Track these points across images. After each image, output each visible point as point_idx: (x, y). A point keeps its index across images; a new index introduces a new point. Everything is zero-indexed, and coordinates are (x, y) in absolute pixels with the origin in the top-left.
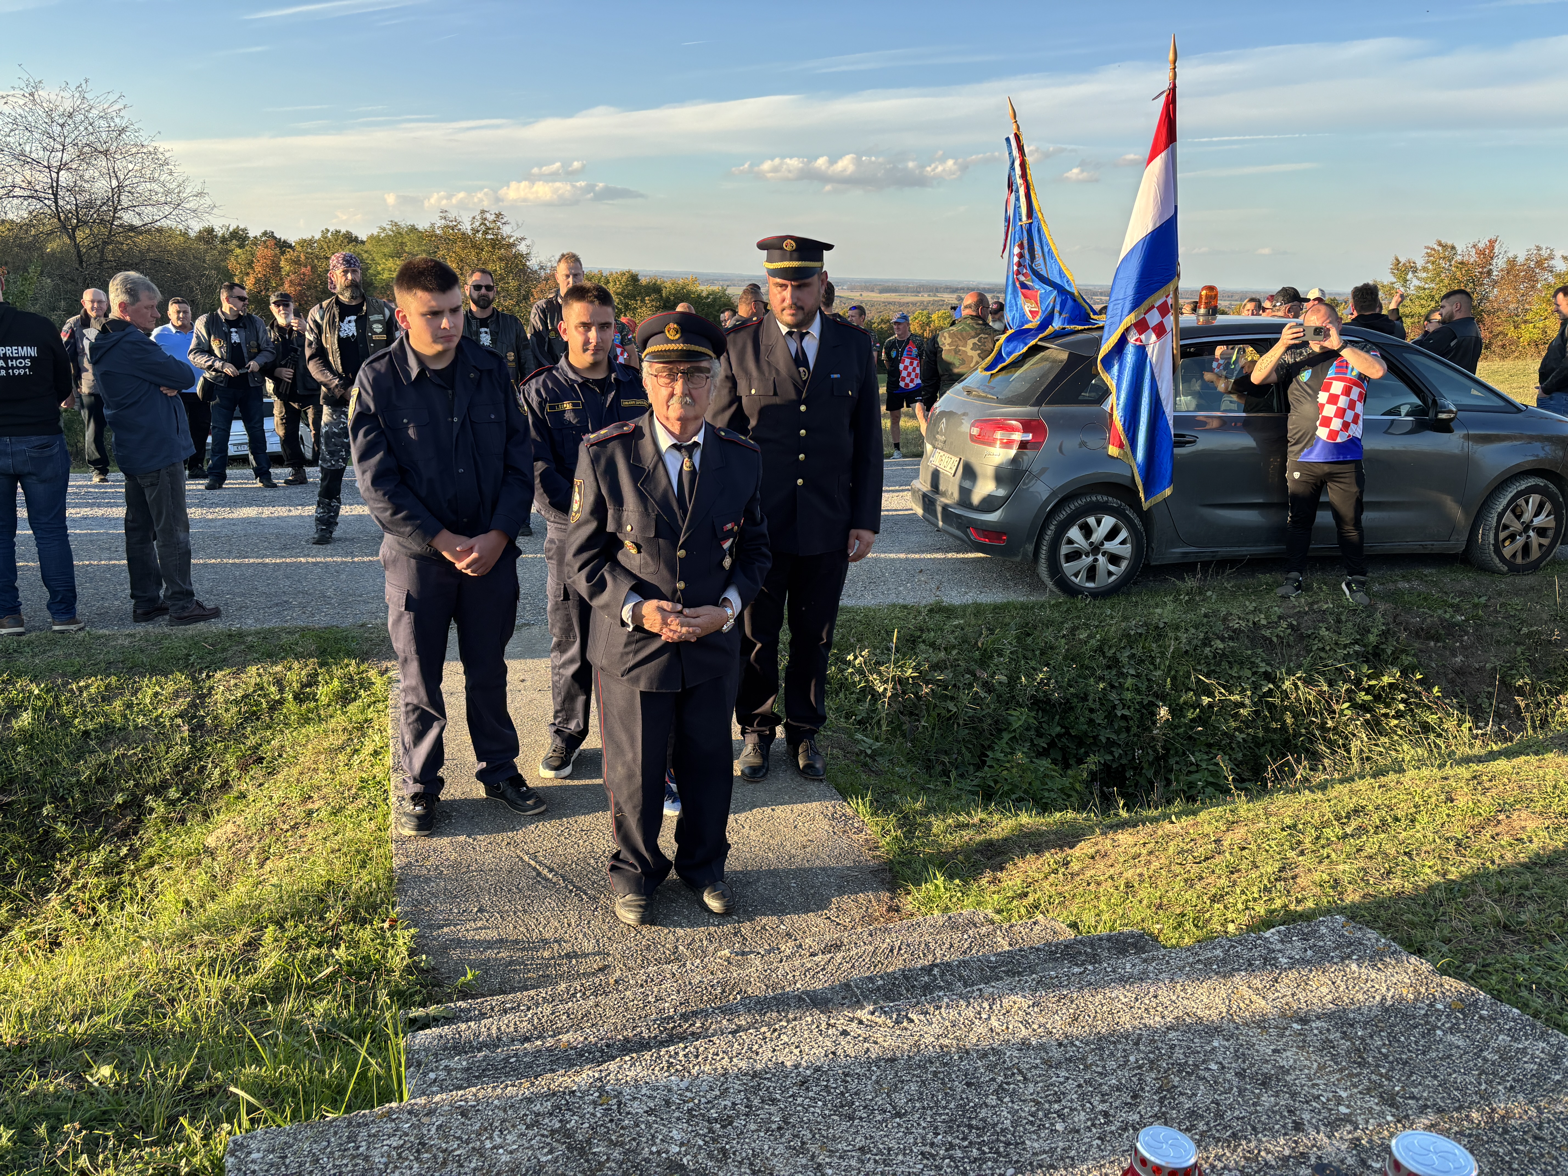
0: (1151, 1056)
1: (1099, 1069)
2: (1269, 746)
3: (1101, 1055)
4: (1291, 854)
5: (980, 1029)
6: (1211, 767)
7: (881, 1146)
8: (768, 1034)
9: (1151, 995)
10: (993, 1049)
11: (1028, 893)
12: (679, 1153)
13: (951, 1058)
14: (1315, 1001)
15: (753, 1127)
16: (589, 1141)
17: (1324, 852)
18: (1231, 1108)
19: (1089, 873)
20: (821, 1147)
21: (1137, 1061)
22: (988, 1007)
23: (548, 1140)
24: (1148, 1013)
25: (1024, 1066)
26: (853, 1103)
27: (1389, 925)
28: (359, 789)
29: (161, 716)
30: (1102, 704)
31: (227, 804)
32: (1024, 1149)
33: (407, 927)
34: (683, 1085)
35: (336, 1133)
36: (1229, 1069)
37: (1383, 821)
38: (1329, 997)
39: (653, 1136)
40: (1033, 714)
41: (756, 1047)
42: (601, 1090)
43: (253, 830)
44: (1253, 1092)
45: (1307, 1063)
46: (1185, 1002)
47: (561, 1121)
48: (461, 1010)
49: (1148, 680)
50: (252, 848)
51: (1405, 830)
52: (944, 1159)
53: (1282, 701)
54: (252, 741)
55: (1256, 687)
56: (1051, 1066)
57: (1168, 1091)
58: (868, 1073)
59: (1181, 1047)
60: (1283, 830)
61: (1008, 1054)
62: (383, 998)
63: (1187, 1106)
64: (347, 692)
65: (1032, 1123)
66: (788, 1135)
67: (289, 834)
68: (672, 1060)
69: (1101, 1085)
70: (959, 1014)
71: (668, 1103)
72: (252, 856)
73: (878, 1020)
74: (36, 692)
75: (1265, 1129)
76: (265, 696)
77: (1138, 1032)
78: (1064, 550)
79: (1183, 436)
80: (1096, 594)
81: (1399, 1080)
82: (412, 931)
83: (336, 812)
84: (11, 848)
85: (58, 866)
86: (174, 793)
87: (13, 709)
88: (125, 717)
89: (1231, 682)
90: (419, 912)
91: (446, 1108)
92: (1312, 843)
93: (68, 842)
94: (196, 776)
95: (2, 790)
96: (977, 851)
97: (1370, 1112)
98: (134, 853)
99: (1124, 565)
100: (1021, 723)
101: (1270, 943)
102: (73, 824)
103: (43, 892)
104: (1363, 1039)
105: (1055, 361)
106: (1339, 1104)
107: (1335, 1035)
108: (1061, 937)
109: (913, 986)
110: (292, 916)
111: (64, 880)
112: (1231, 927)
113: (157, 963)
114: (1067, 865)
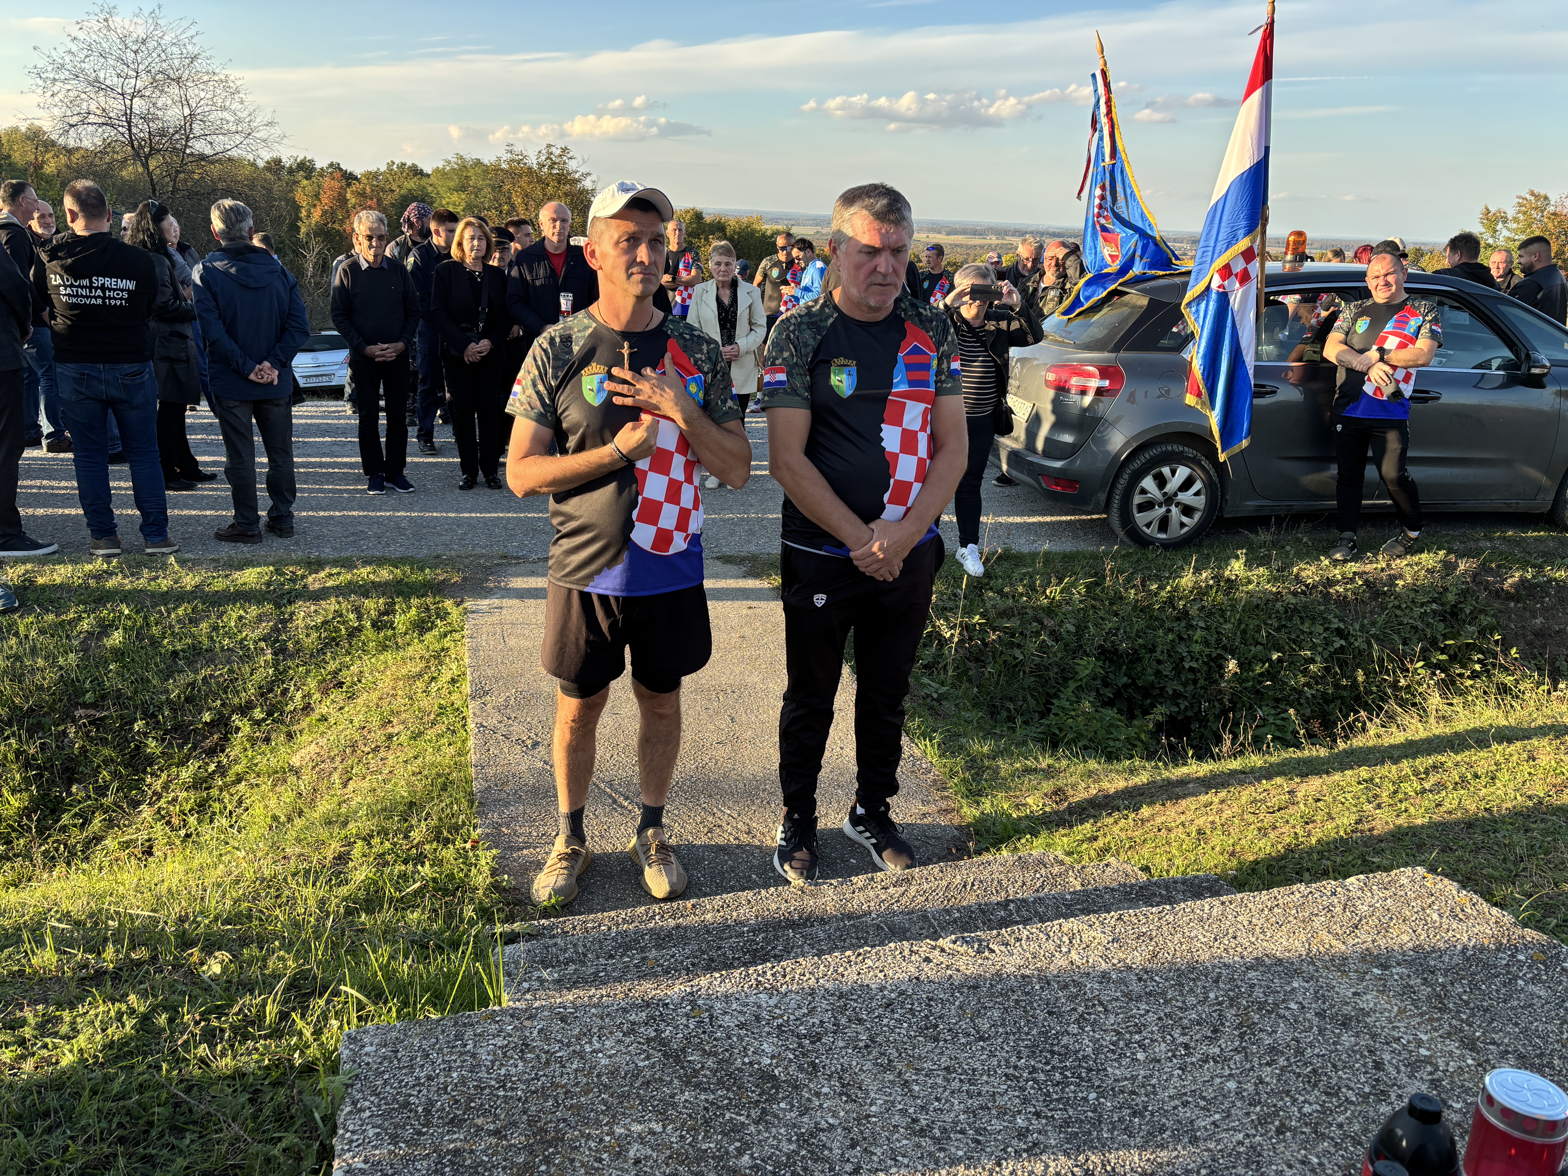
0: (1231, 993)
1: (1179, 1004)
2: (1339, 702)
3: (1181, 991)
4: (1368, 807)
5: (1061, 962)
6: (1278, 722)
7: (966, 1067)
8: (853, 958)
9: (1230, 936)
10: (1074, 981)
11: (1097, 837)
12: (770, 1065)
13: (1033, 988)
14: (1396, 948)
15: (841, 1044)
16: (683, 1050)
17: (1403, 806)
18: (1311, 1045)
19: (1159, 820)
20: (907, 1065)
21: (1217, 998)
22: (1068, 942)
23: (645, 1047)
24: (1228, 953)
25: (1105, 998)
26: (937, 1026)
27: (1469, 879)
28: (438, 715)
29: (245, 639)
30: (1170, 656)
31: (309, 726)
32: (1106, 1075)
33: (489, 848)
34: (772, 1002)
35: (443, 1031)
36: (1310, 1009)
37: (1463, 778)
38: (1410, 945)
39: (745, 1048)
40: (1100, 663)
41: (841, 969)
42: (693, 1003)
43: (336, 751)
44: (1333, 1032)
45: (1387, 1006)
46: (1265, 944)
47: (656, 1030)
48: (544, 928)
49: (1218, 633)
50: (335, 769)
51: (1485, 787)
52: (1027, 1081)
53: (1354, 658)
54: (332, 666)
55: (1327, 643)
56: (1131, 999)
57: (1248, 1027)
58: (951, 999)
59: (1261, 986)
60: (1359, 783)
61: (1089, 986)
62: (469, 912)
63: (1267, 1042)
64: (423, 621)
65: (1113, 1052)
66: (875, 1053)
67: (370, 756)
68: (760, 979)
69: (1181, 1018)
70: (1040, 946)
71: (758, 1018)
72: (336, 777)
73: (959, 949)
74: (127, 612)
75: (1345, 1067)
76: (344, 623)
77: (1218, 970)
78: (1137, 499)
79: (1263, 386)
80: (1167, 546)
81: (1480, 1026)
82: (494, 851)
83: (415, 737)
84: (103, 761)
85: (148, 780)
86: (258, 714)
87: (105, 628)
88: (211, 638)
89: (1302, 637)
90: (500, 834)
91: (546, 1013)
92: (1390, 797)
93: (159, 757)
94: (279, 698)
95: (94, 706)
96: (1046, 795)
97: (1450, 1055)
98: (222, 770)
99: (1197, 516)
100: (1087, 672)
101: (1349, 891)
102: (163, 740)
103: (135, 804)
104: (1443, 986)
105: (1134, 307)
106: (1420, 1046)
107: (1415, 981)
108: (1133, 879)
110: (378, 833)
111: (154, 793)
113: (254, 872)
114: (1137, 811)
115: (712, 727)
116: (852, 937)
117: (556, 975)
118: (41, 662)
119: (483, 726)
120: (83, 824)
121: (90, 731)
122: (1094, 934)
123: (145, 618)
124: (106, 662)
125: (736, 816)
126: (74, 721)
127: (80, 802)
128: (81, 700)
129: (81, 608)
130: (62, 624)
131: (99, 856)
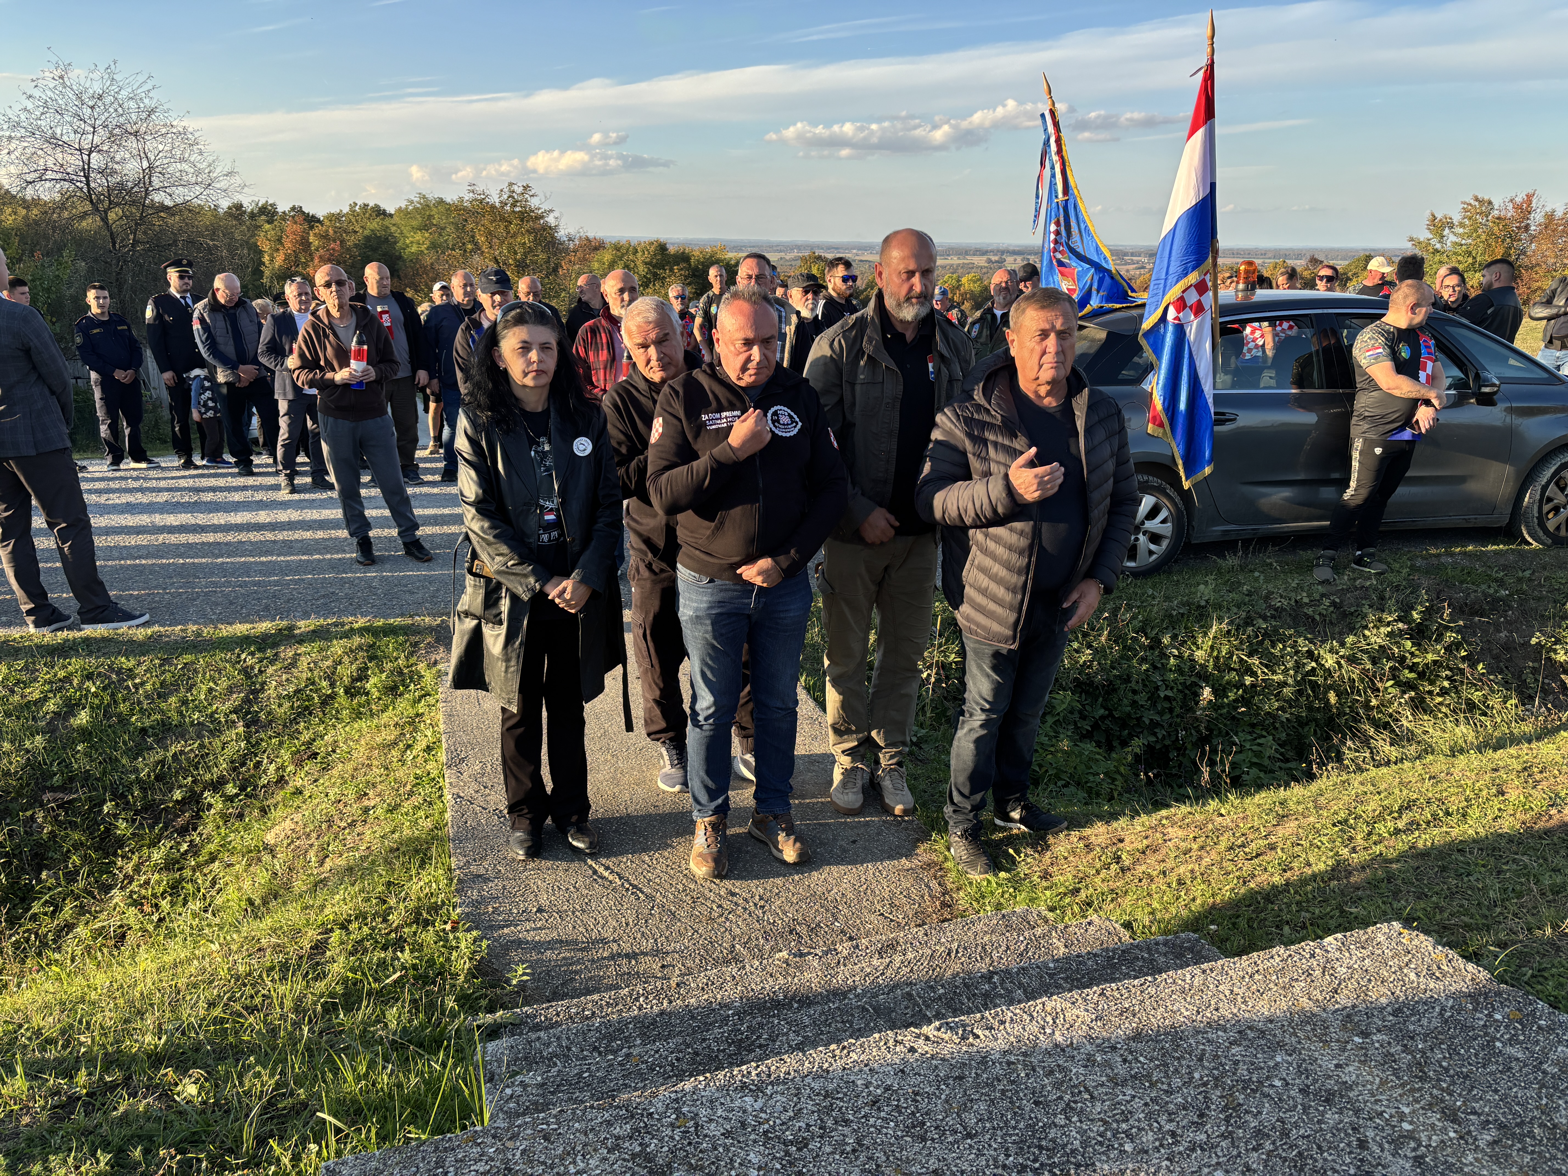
0: (1216, 1072)
1: (1165, 1087)
2: (1313, 725)
3: (1166, 1072)
4: (1344, 852)
5: (1045, 1045)
6: (1255, 748)
7: (954, 1169)
8: (837, 1052)
9: (1212, 1007)
10: (1059, 1066)
11: (1079, 889)
13: (1018, 1075)
14: (1376, 1013)
15: (828, 1149)
16: (669, 1165)
17: (1377, 849)
18: (1296, 1125)
19: (1139, 869)
20: (895, 1170)
21: (1201, 1078)
22: (1051, 1022)
23: (630, 1164)
24: (1211, 1027)
25: (1090, 1084)
26: (924, 1124)
27: (1445, 928)
28: (414, 786)
29: (216, 712)
30: (1145, 686)
31: (283, 800)
32: (1094, 1171)
33: (468, 930)
34: (758, 1105)
35: (425, 1157)
36: (1293, 1085)
37: (1435, 816)
38: (1389, 1008)
39: (731, 1160)
40: (1077, 697)
42: (678, 1111)
43: (311, 827)
44: (1317, 1110)
45: (1369, 1078)
46: (1247, 1015)
47: (641, 1145)
48: (528, 1016)
49: (1191, 660)
50: (311, 845)
51: (1458, 825)
53: (1326, 679)
54: (306, 736)
55: (1298, 666)
56: (1117, 1084)
57: (1233, 1109)
58: (937, 1092)
59: (1245, 1063)
60: (1334, 825)
61: (1074, 1071)
62: (451, 1003)
63: (1253, 1125)
64: (396, 686)
65: (1101, 1144)
66: (862, 1158)
67: (347, 831)
68: (745, 1080)
69: (1167, 1103)
70: (1024, 1029)
71: (743, 1125)
72: (312, 855)
73: (944, 1036)
74: (93, 690)
75: (1330, 1148)
76: (316, 691)
77: (1202, 1047)
79: (1223, 414)
80: (1136, 574)
81: (1460, 1095)
82: (475, 933)
83: (391, 810)
84: (73, 846)
85: (119, 863)
86: (231, 789)
87: (71, 708)
88: (181, 713)
89: (1273, 661)
90: (480, 913)
91: (529, 1132)
92: (1364, 839)
93: (129, 839)
94: (252, 771)
95: (62, 788)
97: (1433, 1128)
98: (195, 850)
99: (1165, 544)
100: (1064, 706)
101: (1327, 951)
102: (134, 821)
103: (108, 888)
104: (1423, 1052)
105: (1093, 340)
106: (1402, 1120)
107: (1396, 1049)
108: (1116, 940)
109: (974, 995)
110: (356, 918)
111: (126, 876)
112: (1286, 929)
113: (229, 969)
114: (1118, 859)
116: (837, 1021)
117: (539, 1078)
118: (7, 746)
119: (460, 797)
120: (54, 912)
121: (59, 815)
122: (1077, 1012)
123: (113, 695)
124: (73, 743)
126: (42, 805)
127: (50, 889)
128: (48, 784)
129: (47, 687)
130: (28, 705)
131: (70, 945)
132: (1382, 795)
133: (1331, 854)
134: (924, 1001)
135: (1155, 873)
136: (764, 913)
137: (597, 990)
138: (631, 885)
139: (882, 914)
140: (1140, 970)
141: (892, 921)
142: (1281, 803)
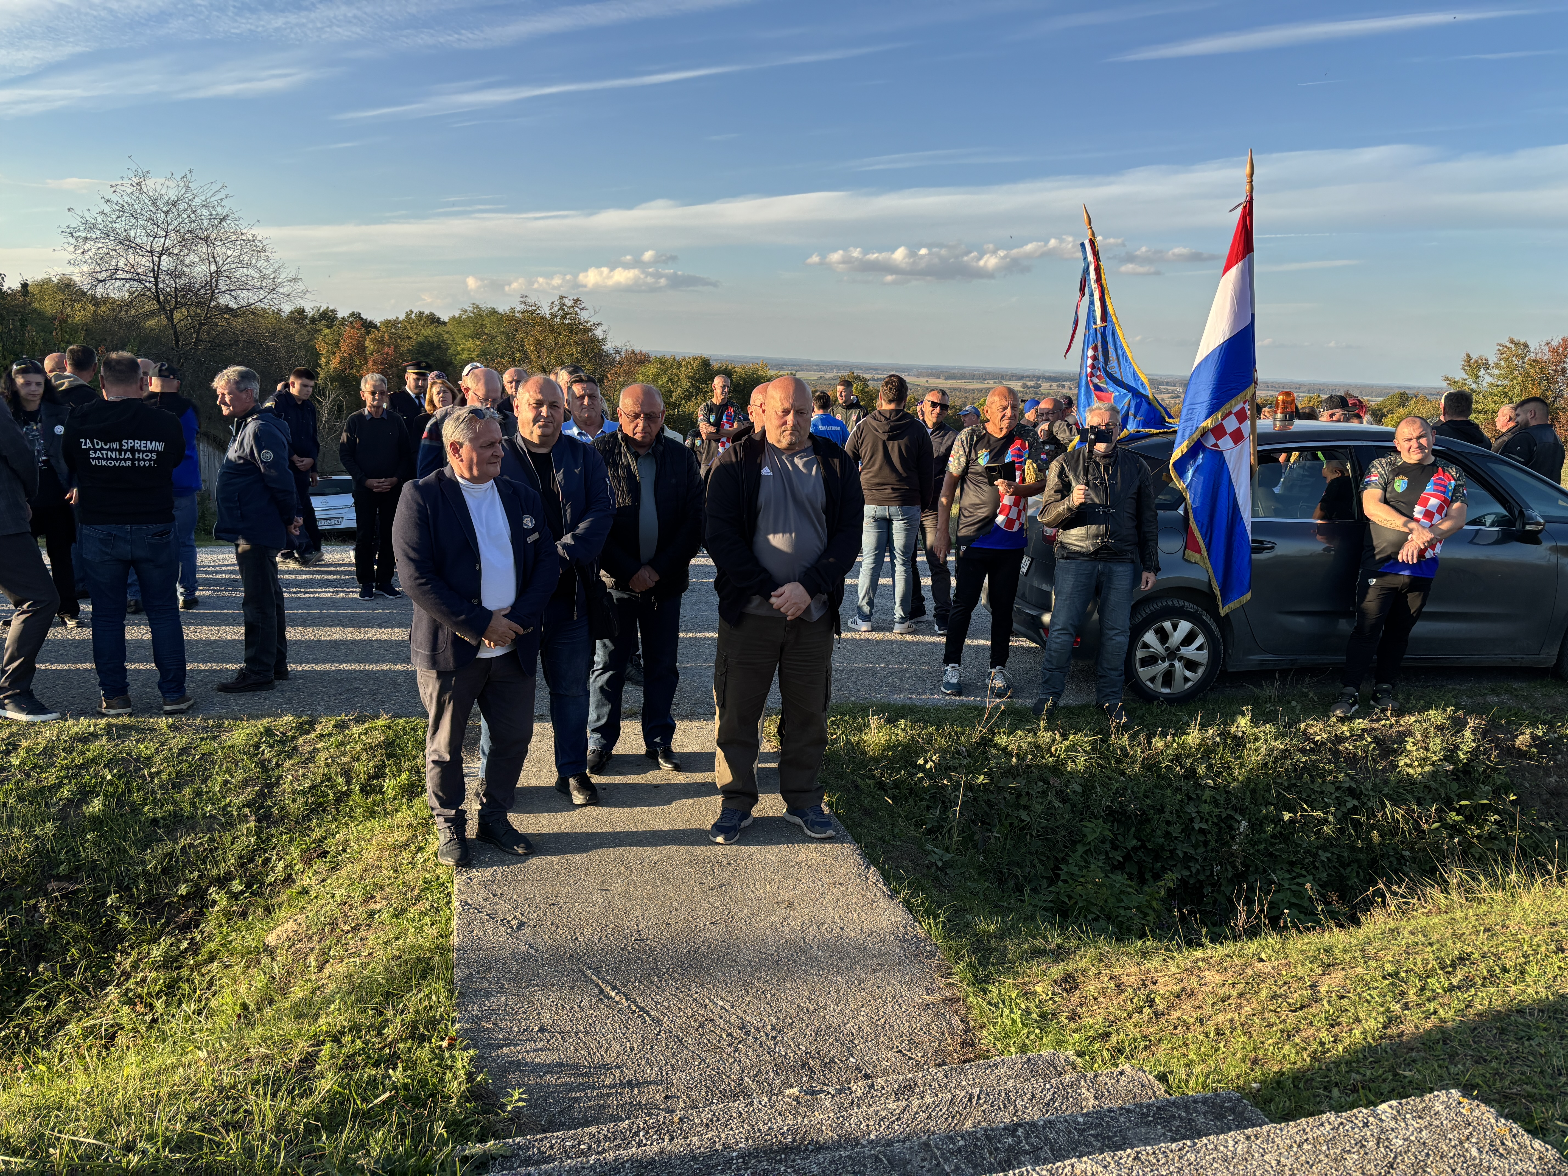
6: (1294, 887)
11: (1110, 1033)
17: (1431, 1006)
19: (1175, 1015)
28: (422, 891)
29: (229, 805)
30: (1179, 817)
31: (289, 899)
33: (465, 1048)
37: (1491, 972)
40: (1108, 826)
43: (314, 929)
48: (520, 1148)
49: (1227, 792)
50: (312, 949)
53: (1368, 818)
54: (317, 834)
55: (1339, 803)
62: (440, 1129)
64: (413, 786)
67: (350, 936)
72: (312, 959)
74: (109, 777)
76: (332, 787)
78: (1140, 654)
79: (1261, 542)
80: (1171, 700)
82: (472, 1052)
83: (397, 915)
84: (73, 938)
85: (118, 959)
86: (237, 886)
87: (85, 795)
88: (193, 804)
89: (1313, 797)
90: (479, 1029)
92: (1417, 994)
93: (130, 933)
94: (260, 868)
95: (68, 878)
96: (1055, 982)
98: (194, 948)
99: (1201, 671)
100: (1096, 835)
101: (1382, 1121)
102: (136, 915)
103: (104, 984)
108: (1150, 1093)
109: (997, 1149)
110: (350, 1030)
111: (123, 973)
112: (1335, 1092)
113: (214, 1080)
114: (1151, 1003)
115: (706, 905)
116: (848, 1172)
118: (16, 831)
119: (467, 904)
120: (47, 1007)
121: (62, 905)
123: (128, 783)
124: (83, 831)
125: (728, 1008)
126: (46, 894)
127: (45, 982)
128: (54, 873)
129: (63, 773)
130: (42, 790)
131: (60, 1043)
132: (1435, 947)
133: (1382, 1009)
134: (942, 1154)
135: (1191, 1020)
136: (775, 1044)
137: (596, 1121)
138: (638, 1007)
139: (900, 1051)
140: (1177, 1130)
141: (910, 1058)
142: (1325, 950)
